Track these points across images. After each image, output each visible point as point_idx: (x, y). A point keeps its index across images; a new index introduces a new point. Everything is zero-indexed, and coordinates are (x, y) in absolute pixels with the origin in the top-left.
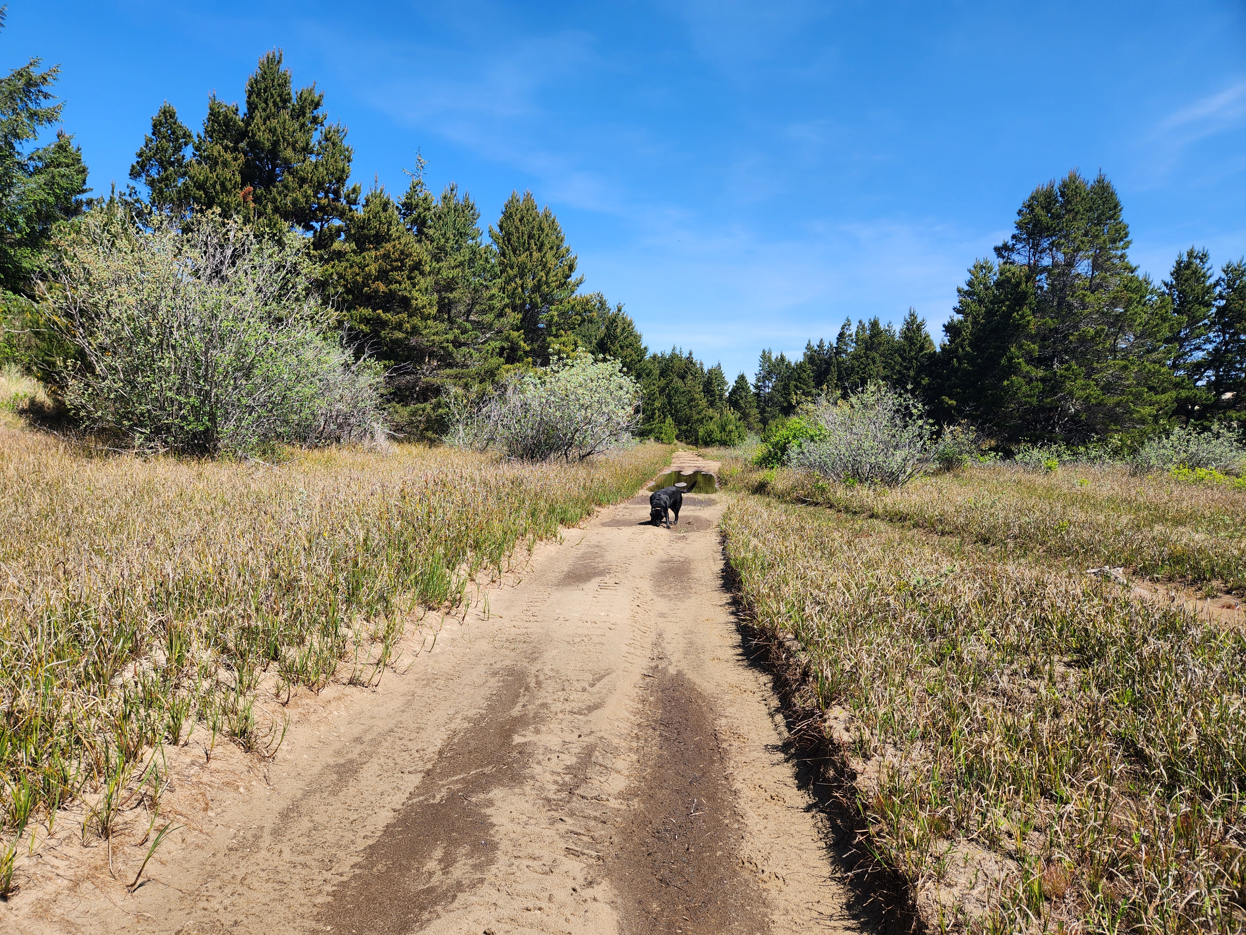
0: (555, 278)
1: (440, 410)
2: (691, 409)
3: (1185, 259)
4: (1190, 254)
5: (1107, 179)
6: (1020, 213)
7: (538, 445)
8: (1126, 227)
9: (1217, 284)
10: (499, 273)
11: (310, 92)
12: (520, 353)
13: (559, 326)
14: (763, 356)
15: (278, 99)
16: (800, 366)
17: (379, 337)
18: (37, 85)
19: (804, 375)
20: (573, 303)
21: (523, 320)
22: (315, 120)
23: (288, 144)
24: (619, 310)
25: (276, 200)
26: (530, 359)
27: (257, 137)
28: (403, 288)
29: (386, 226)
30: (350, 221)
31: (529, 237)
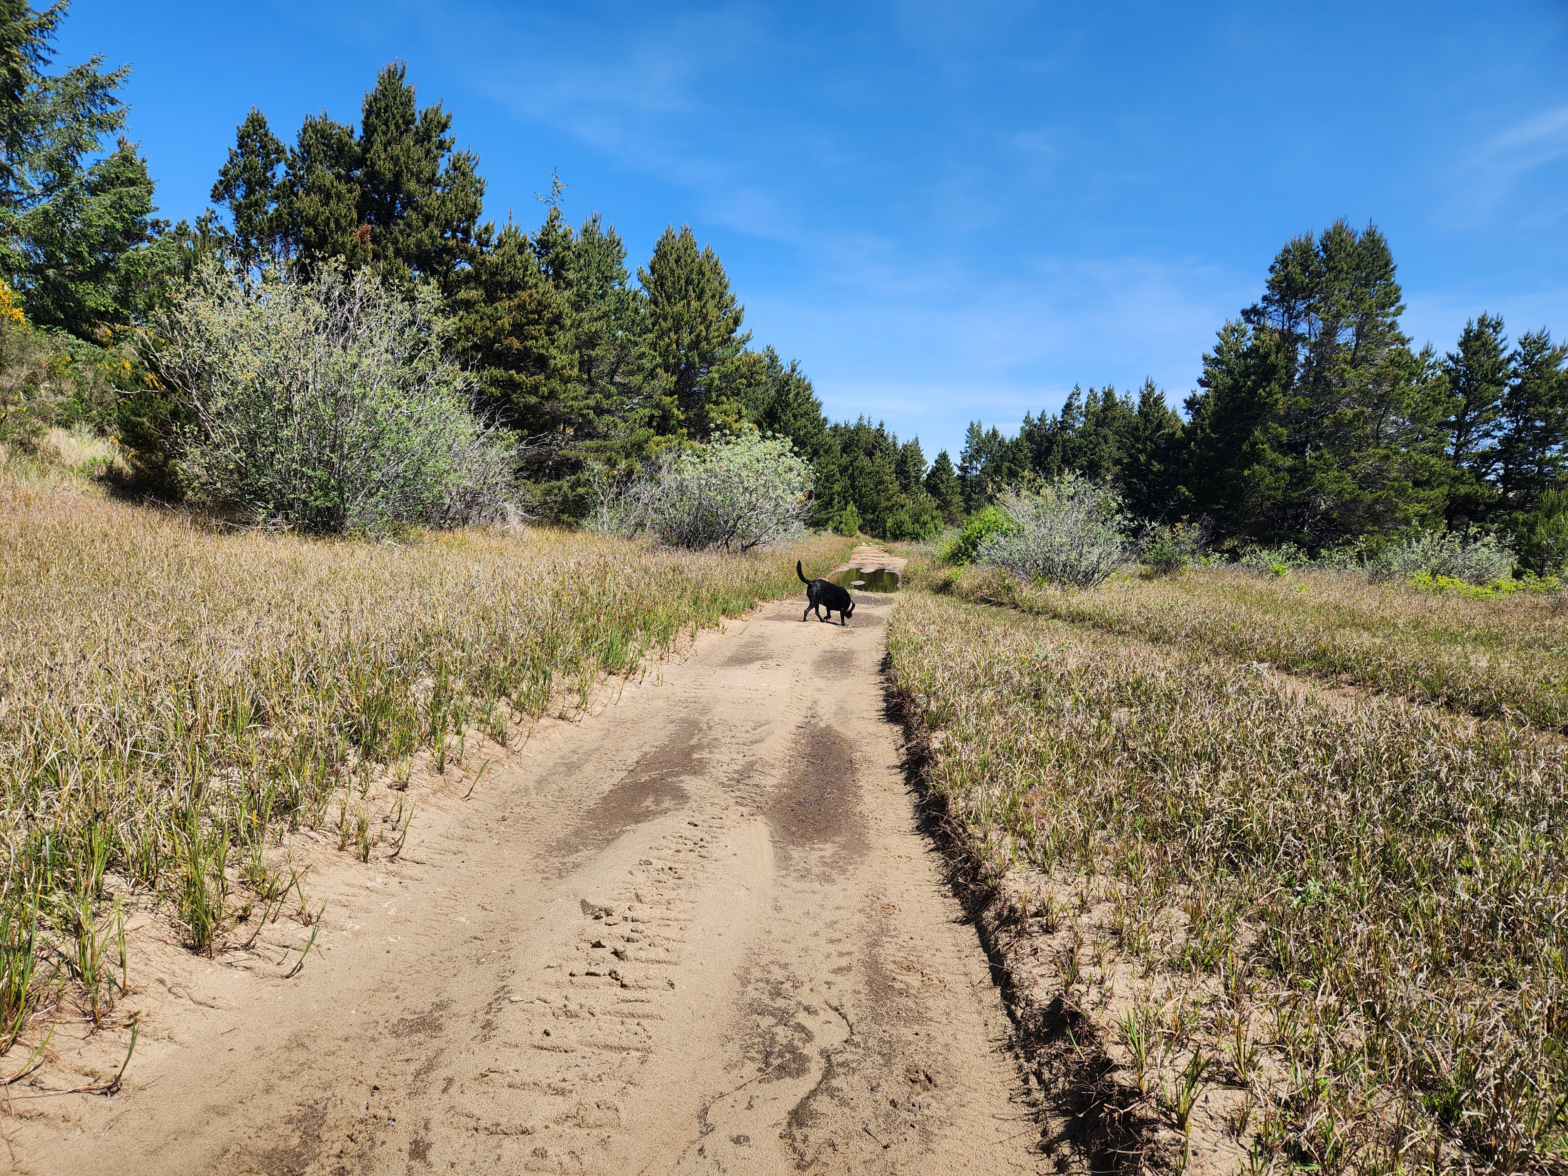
0: (717, 334)
1: (579, 489)
2: (879, 494)
3: (1475, 327)
4: (1482, 321)
5: (1379, 231)
6: (1272, 269)
7: (695, 532)
8: (1398, 289)
9: (1511, 358)
10: (650, 327)
11: (437, 112)
12: (673, 422)
13: (720, 391)
14: (971, 430)
15: (401, 121)
16: (1017, 444)
17: (511, 401)
18: (102, 87)
19: (1020, 456)
20: (737, 363)
21: (677, 383)
22: (441, 145)
23: (412, 174)
24: (793, 370)
25: (398, 241)
26: (685, 431)
27: (377, 167)
28: (539, 345)
29: (521, 271)
30: (481, 265)
31: (686, 282)
